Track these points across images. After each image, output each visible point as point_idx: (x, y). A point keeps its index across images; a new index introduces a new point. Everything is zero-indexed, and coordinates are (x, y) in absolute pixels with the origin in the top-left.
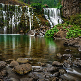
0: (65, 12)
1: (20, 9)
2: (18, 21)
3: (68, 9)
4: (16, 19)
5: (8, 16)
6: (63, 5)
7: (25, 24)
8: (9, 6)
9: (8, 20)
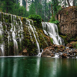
0: (63, 28)
1: (19, 20)
2: (20, 36)
3: (67, 25)
4: (18, 34)
5: (5, 29)
6: (60, 20)
7: (30, 41)
8: (5, 15)
9: (5, 34)
